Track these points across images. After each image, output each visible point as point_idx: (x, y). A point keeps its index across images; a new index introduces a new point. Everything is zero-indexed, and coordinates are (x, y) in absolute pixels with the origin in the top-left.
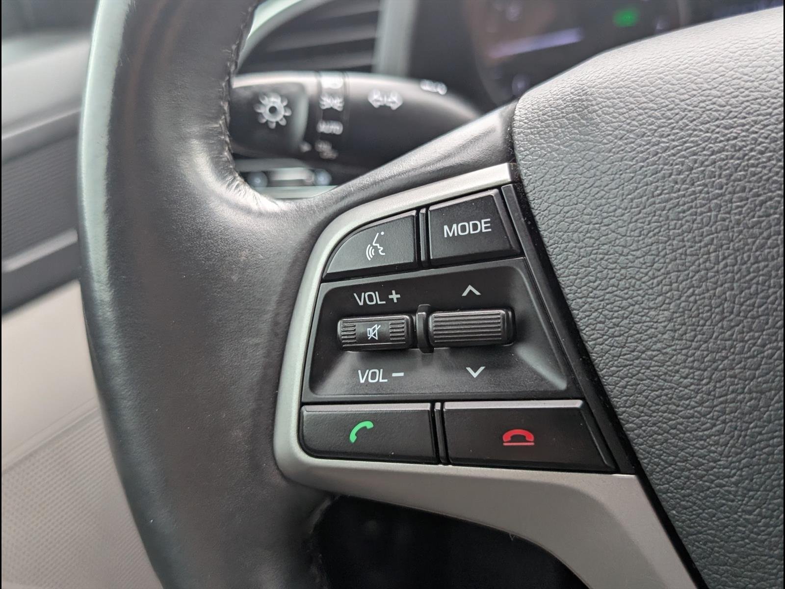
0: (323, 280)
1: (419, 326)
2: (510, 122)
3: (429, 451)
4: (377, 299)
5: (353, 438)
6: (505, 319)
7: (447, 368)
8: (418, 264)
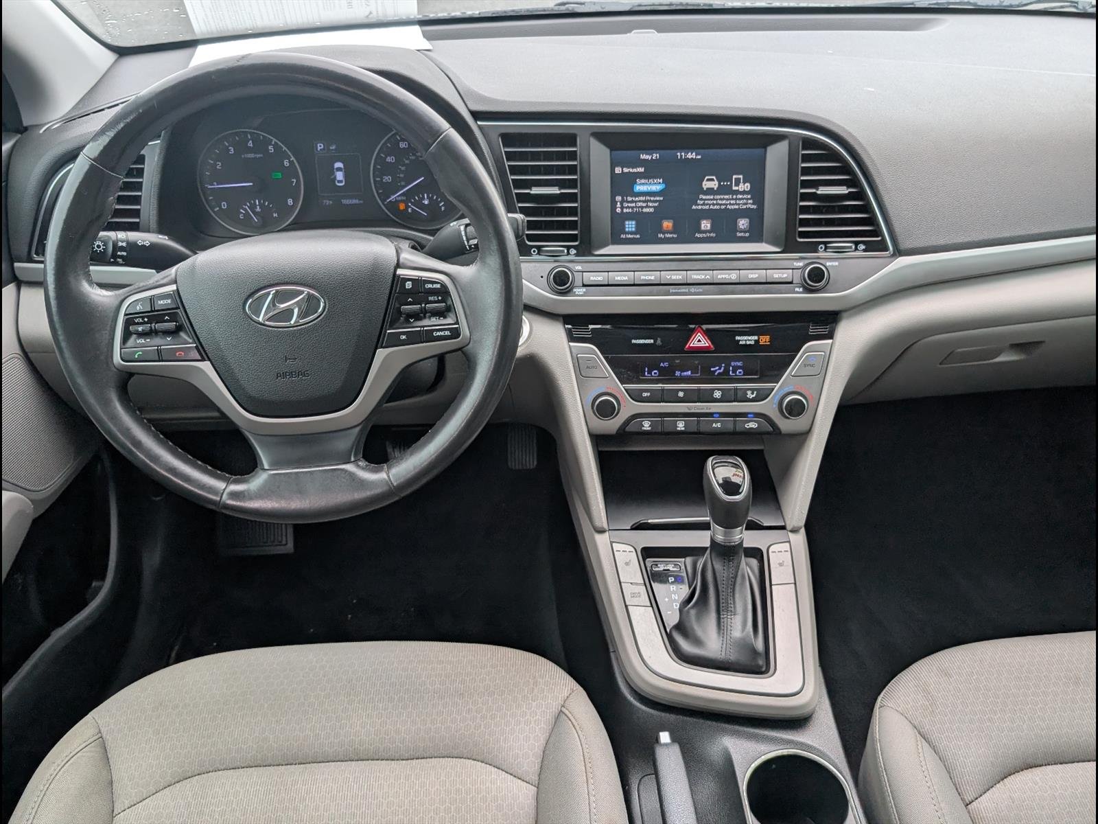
0: (126, 315)
1: (153, 327)
2: (177, 271)
3: (157, 358)
4: (141, 321)
5: (136, 357)
6: (176, 325)
7: (161, 338)
8: (152, 311)
